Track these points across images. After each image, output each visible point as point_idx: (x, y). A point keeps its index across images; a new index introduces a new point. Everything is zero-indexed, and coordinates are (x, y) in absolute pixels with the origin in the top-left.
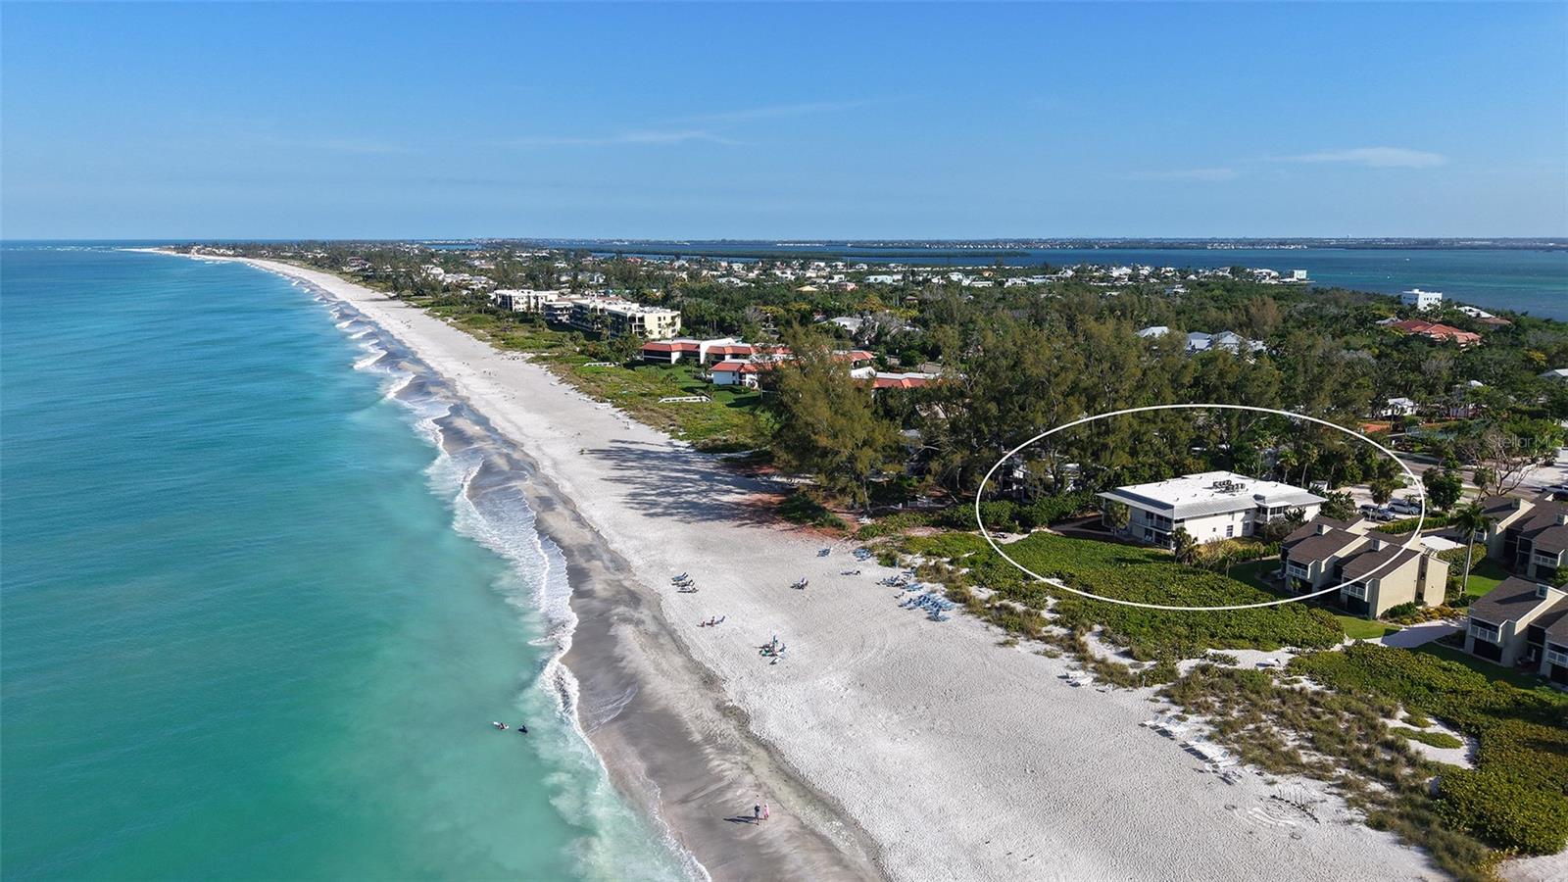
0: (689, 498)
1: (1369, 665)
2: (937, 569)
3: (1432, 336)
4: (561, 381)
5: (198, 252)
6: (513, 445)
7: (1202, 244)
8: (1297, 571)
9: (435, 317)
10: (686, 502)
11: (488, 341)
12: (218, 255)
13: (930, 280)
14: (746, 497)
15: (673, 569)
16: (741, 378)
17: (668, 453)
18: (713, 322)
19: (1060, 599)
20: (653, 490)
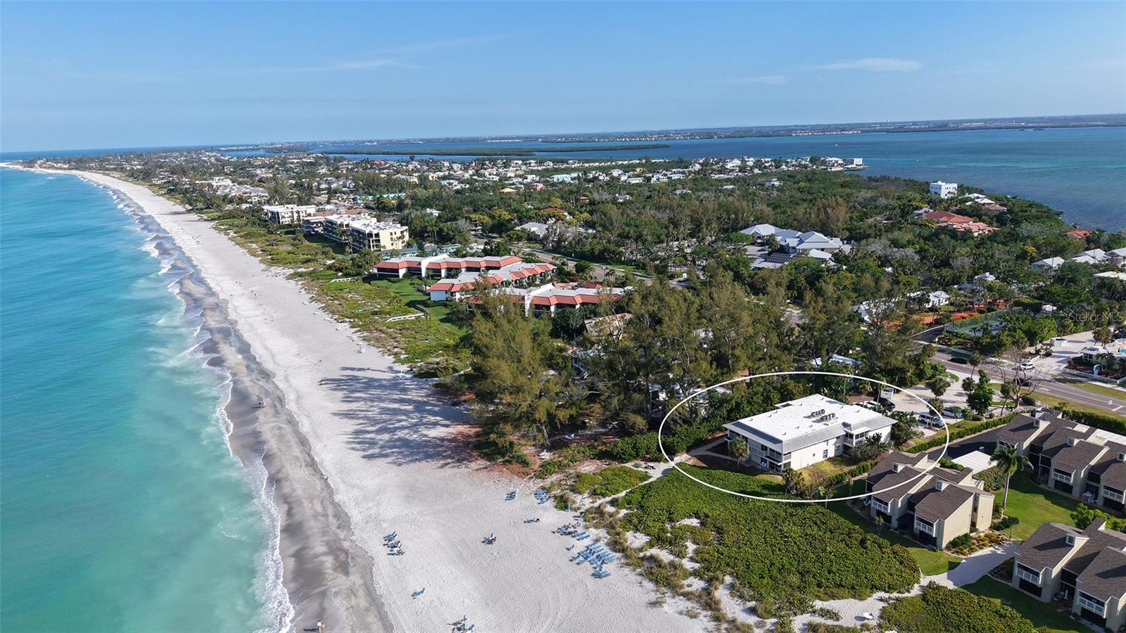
0: (400, 434)
1: (943, 615)
2: (599, 511)
3: (954, 226)
4: (312, 299)
5: (40, 166)
6: (266, 375)
7: (788, 131)
8: (880, 506)
9: (220, 230)
10: (399, 439)
11: (258, 256)
12: (56, 169)
13: (598, 177)
14: (451, 430)
15: (385, 525)
16: (452, 295)
17: (388, 380)
18: (434, 232)
19: (698, 544)
20: (372, 425)
